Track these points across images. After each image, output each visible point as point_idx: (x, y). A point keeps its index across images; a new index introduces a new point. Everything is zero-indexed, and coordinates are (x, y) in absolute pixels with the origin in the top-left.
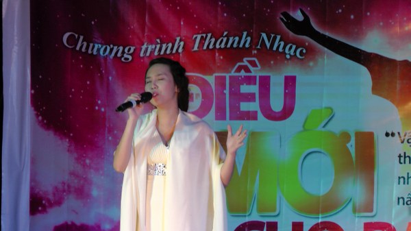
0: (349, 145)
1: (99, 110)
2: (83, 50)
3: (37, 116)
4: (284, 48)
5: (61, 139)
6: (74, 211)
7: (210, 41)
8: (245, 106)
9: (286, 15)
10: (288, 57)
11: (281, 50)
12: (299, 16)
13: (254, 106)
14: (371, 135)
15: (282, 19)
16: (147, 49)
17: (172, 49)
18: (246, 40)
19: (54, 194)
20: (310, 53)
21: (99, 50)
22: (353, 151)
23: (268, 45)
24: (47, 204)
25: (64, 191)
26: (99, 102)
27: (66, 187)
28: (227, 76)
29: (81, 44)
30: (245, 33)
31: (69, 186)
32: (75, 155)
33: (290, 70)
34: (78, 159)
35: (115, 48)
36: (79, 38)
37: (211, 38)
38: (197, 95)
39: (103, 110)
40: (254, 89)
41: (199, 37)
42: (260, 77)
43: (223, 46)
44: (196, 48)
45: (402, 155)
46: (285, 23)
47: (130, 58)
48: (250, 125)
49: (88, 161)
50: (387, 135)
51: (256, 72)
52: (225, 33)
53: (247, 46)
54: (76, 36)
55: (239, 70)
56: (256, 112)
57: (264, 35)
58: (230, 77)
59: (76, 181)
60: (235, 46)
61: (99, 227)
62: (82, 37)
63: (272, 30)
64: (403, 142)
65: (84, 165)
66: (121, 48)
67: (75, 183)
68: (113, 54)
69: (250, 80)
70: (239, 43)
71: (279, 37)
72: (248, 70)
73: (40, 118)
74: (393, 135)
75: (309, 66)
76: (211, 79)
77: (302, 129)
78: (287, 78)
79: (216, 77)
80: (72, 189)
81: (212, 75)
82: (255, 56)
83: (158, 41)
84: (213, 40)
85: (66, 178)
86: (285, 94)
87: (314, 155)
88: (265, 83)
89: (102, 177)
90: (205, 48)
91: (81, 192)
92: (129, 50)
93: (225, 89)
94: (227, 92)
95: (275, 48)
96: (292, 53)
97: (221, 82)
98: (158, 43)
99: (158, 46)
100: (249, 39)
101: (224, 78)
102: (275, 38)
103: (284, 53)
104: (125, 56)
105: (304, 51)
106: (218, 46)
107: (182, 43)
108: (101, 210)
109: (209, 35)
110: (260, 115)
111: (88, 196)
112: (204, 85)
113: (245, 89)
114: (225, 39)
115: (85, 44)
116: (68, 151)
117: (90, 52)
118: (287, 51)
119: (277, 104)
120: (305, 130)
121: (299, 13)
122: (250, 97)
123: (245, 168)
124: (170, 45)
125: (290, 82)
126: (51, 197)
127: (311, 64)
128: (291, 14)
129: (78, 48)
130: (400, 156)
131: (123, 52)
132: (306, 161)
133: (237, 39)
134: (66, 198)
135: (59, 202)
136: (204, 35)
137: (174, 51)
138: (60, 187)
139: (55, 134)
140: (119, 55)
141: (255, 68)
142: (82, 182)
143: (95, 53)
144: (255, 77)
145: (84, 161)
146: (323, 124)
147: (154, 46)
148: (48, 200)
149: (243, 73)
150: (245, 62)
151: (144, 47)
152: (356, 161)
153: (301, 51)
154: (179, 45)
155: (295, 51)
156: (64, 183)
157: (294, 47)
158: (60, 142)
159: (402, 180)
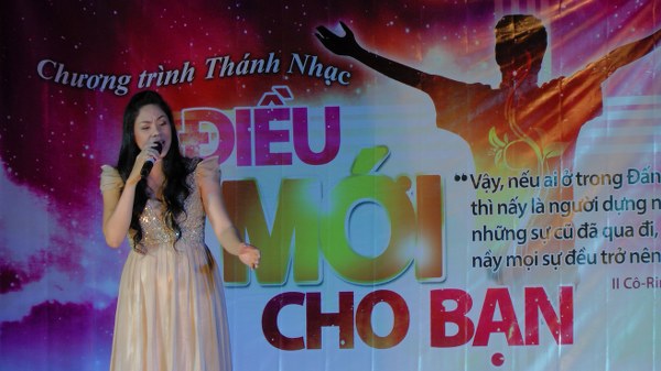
0: (409, 193)
1: (88, 157)
2: (64, 82)
3: (6, 167)
4: (323, 72)
5: (39, 196)
6: (58, 287)
7: (228, 67)
8: (276, 147)
9: (323, 30)
10: (328, 83)
11: (318, 74)
12: (339, 31)
13: (287, 147)
14: (437, 179)
15: (318, 35)
16: (146, 78)
17: (179, 77)
18: (273, 64)
19: (30, 265)
20: (355, 79)
21: (85, 81)
22: (414, 200)
23: (302, 69)
24: (21, 279)
25: (43, 262)
26: (87, 147)
27: (46, 257)
28: (252, 109)
29: (61, 75)
30: (272, 55)
31: (50, 256)
32: (58, 216)
33: (331, 100)
34: (61, 221)
35: (106, 78)
36: (58, 66)
37: (229, 62)
38: (213, 134)
39: (92, 157)
40: (287, 125)
41: (214, 61)
42: (294, 109)
43: (244, 72)
44: (210, 76)
45: (477, 203)
46: (323, 41)
47: (126, 90)
48: (282, 171)
49: (74, 223)
50: (457, 178)
51: (289, 103)
52: (247, 55)
53: (275, 70)
54: (55, 64)
55: (266, 102)
56: (290, 155)
57: (296, 56)
58: (256, 110)
59: (59, 249)
60: (260, 70)
61: (91, 305)
62: (62, 66)
63: (307, 50)
64: (476, 187)
65: (70, 228)
66: (114, 78)
67: (58, 251)
68: (103, 87)
69: (281, 114)
70: (265, 66)
71: (315, 58)
72: (278, 102)
73: (10, 170)
74: (465, 178)
75: (355, 94)
76: (231, 114)
77: (349, 174)
78: (328, 110)
79: (237, 111)
80: (55, 259)
81: (232, 108)
82: (285, 83)
83: (161, 67)
84: (232, 64)
85: (46, 244)
86: (327, 130)
87: (365, 206)
88: (301, 117)
89: (94, 243)
90: (222, 74)
91: (67, 262)
92: (124, 80)
93: (249, 126)
94: (252, 129)
95: (311, 73)
96: (333, 79)
97: (243, 117)
98: (161, 71)
99: (161, 74)
100: (277, 61)
101: (248, 112)
102: (310, 60)
103: (322, 78)
104: (119, 88)
105: (349, 75)
106: (238, 72)
107: (192, 70)
108: (93, 285)
109: (227, 58)
110: (295, 158)
111: (77, 267)
112: (222, 122)
113: (275, 125)
114: (247, 63)
115: (67, 73)
116: (49, 210)
117: (73, 84)
118: (326, 76)
119: (317, 143)
120: (353, 175)
121: (339, 27)
122: (281, 136)
123: (277, 225)
124: (177, 72)
125: (332, 115)
126: (26, 270)
127: (358, 91)
128: (330, 29)
129: (57, 80)
130: (474, 205)
131: (117, 83)
132: (355, 213)
133: (262, 62)
134: (46, 270)
135: (36, 277)
136: (221, 59)
137: (182, 80)
138: (38, 256)
139: (30, 190)
140: (111, 87)
141: (287, 99)
142: (67, 250)
143: (80, 85)
144: (288, 110)
145: (70, 223)
146: (376, 167)
147: (155, 75)
148: (23, 274)
149: (272, 106)
150: (274, 91)
151: (143, 76)
152: (418, 213)
153: (345, 75)
154: (188, 72)
155: (337, 76)
156: (43, 252)
157: (335, 70)
158: (36, 199)
159: (477, 235)
